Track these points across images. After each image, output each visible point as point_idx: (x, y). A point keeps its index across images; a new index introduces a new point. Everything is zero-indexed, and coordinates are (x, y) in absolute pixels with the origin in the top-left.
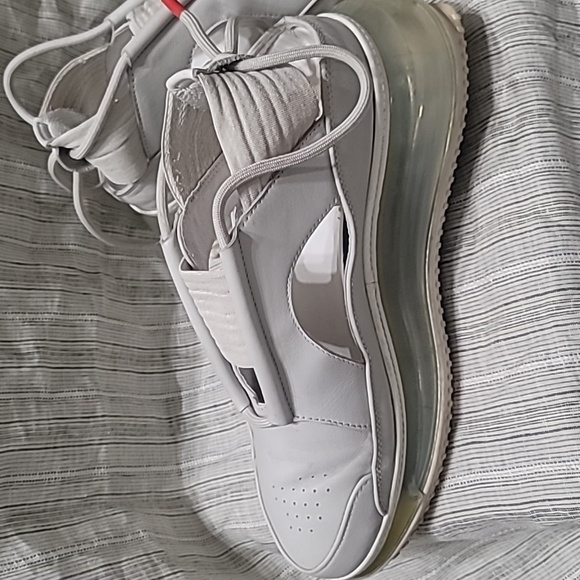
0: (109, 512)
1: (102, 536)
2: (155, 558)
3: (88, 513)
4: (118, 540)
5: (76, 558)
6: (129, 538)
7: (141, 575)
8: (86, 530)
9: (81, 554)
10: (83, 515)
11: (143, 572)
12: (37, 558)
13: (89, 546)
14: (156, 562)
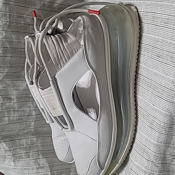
0: (32, 136)
1: (27, 144)
2: (39, 153)
3: (26, 136)
4: (32, 145)
5: (18, 150)
6: (35, 145)
7: (34, 157)
8: (24, 141)
9: (20, 149)
10: (25, 136)
11: (35, 156)
12: (7, 149)
13: (23, 146)
14: (40, 154)
